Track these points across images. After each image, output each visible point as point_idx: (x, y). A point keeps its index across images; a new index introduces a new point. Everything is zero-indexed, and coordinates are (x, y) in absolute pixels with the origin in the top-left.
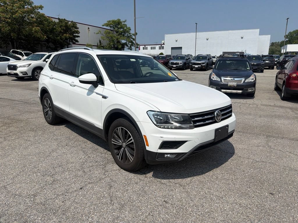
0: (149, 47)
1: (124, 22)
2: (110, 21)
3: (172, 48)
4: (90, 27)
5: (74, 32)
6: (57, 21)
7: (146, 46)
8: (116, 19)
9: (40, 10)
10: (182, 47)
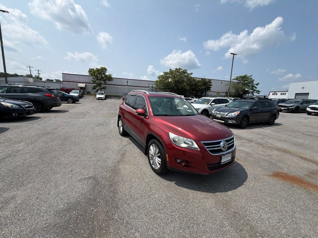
0: (279, 94)
1: (250, 76)
2: (238, 77)
3: (296, 94)
4: (222, 81)
5: (210, 85)
6: (201, 79)
7: (276, 93)
8: (243, 75)
9: (191, 75)
10: (309, 93)
